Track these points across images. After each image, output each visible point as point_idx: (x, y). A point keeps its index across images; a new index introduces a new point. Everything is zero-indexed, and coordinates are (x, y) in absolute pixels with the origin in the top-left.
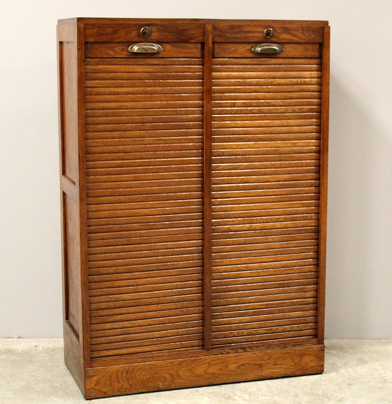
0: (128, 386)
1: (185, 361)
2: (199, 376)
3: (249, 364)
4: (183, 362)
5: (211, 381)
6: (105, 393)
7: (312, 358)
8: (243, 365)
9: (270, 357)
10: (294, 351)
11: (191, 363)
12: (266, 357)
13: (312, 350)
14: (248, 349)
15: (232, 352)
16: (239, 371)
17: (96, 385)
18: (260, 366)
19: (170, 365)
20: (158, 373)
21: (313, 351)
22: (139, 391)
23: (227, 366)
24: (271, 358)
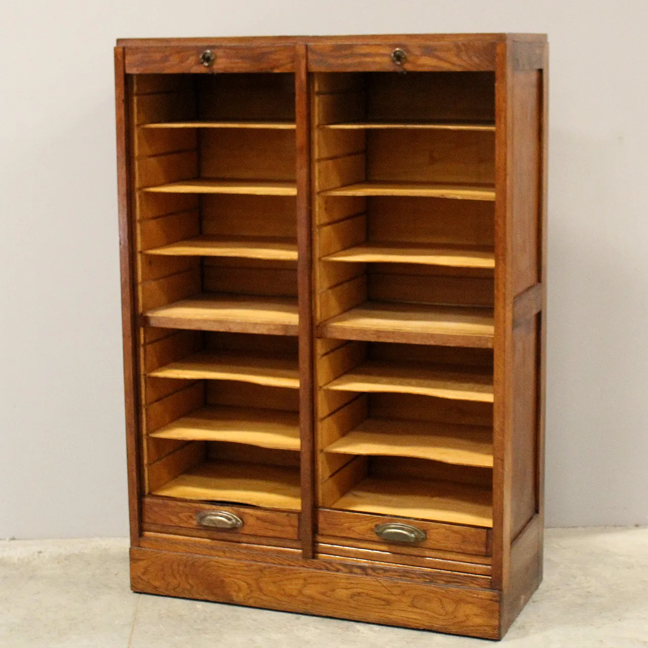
0: (188, 587)
1: (269, 568)
2: (290, 596)
3: (368, 595)
4: (265, 568)
5: (308, 608)
6: (155, 588)
7: (476, 610)
8: (359, 594)
9: (403, 592)
10: (444, 591)
11: (277, 572)
12: (396, 591)
13: (475, 595)
14: (370, 572)
15: (344, 570)
16: (353, 604)
17: (144, 574)
18: (388, 602)
19: (246, 568)
20: (229, 577)
21: (478, 598)
22: (203, 598)
23: (333, 590)
24: (406, 593)
